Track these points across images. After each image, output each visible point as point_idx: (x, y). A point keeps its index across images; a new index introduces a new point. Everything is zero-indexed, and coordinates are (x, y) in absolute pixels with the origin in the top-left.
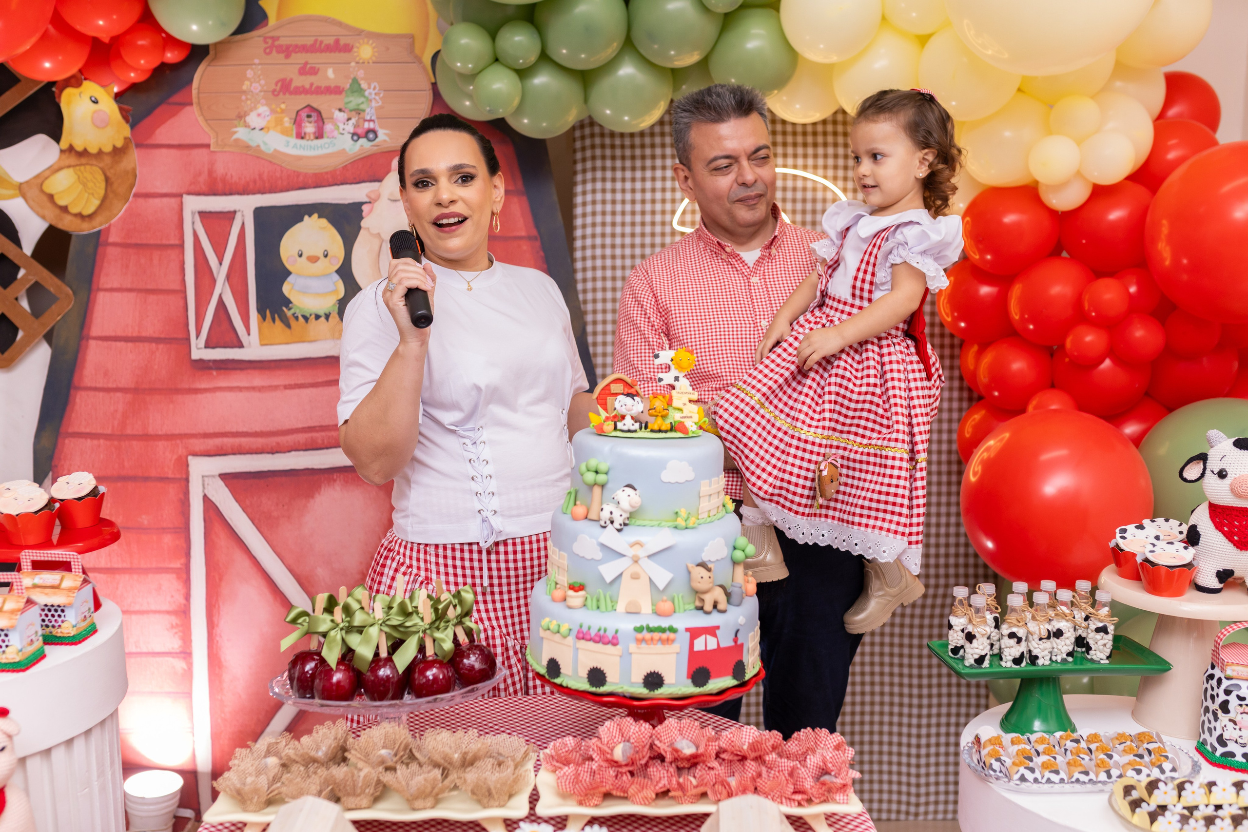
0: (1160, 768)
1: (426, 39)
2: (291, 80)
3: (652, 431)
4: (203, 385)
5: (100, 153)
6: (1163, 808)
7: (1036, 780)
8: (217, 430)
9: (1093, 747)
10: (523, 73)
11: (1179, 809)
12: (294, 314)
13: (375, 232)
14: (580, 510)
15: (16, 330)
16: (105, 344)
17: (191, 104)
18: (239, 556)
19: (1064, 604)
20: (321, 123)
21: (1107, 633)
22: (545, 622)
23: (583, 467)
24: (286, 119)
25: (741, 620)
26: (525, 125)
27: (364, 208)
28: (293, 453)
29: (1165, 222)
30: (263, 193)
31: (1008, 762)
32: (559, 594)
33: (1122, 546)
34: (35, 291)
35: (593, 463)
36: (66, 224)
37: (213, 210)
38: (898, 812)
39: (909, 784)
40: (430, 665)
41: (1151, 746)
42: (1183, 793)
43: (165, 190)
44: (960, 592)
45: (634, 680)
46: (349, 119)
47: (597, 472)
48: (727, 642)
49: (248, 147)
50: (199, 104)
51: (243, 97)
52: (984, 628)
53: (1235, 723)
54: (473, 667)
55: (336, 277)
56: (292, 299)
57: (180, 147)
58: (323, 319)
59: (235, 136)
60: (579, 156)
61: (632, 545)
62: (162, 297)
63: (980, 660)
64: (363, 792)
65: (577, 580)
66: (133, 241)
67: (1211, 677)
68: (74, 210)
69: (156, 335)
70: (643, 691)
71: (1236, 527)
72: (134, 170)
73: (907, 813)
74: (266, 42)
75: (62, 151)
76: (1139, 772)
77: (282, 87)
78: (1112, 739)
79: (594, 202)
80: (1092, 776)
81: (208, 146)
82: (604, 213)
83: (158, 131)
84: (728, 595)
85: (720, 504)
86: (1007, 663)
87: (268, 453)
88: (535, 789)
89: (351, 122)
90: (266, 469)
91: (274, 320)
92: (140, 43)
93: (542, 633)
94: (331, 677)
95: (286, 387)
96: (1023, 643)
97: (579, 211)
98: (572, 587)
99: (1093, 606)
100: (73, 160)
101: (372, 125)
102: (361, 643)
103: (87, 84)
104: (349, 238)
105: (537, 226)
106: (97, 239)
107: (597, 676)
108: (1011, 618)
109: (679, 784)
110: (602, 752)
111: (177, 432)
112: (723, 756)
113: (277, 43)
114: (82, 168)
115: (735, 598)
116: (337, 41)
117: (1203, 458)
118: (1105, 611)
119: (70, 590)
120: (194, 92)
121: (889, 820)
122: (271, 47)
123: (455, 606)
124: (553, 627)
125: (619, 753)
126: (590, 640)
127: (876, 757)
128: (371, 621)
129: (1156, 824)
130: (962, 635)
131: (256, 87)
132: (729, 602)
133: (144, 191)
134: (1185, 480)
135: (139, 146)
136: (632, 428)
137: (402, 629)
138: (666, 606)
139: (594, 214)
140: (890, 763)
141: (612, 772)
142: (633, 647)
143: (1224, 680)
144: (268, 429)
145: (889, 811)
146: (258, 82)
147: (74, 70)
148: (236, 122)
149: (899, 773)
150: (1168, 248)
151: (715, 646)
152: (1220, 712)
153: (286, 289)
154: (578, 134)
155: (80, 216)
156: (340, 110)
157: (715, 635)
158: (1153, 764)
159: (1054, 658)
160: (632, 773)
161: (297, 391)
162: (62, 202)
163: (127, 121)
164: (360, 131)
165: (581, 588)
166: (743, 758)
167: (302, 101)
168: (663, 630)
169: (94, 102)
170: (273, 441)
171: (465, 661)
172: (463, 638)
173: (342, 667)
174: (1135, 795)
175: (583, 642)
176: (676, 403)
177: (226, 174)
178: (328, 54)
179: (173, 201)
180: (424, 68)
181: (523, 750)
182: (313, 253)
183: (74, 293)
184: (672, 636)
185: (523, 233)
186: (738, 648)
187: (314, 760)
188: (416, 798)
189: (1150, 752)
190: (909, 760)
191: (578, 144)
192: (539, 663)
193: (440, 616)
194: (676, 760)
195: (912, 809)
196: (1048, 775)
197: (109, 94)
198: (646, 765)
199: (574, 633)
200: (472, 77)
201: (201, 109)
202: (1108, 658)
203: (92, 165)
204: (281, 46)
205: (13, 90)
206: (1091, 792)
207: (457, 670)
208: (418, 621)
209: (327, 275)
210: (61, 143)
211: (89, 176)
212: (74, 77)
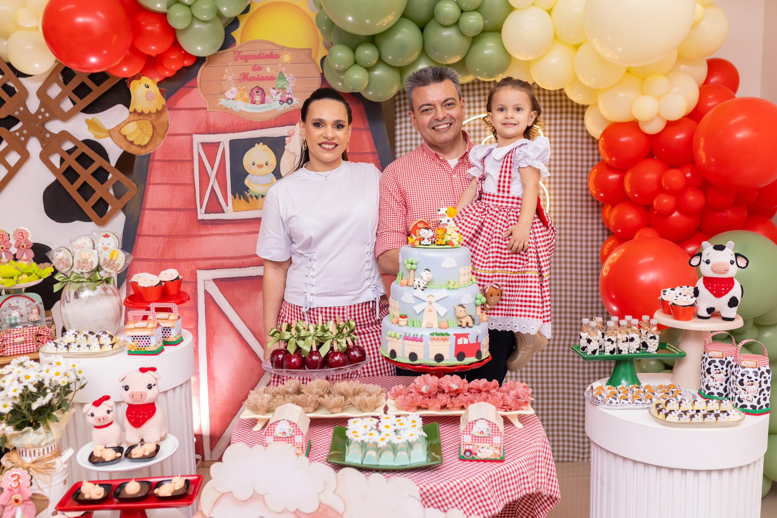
0: (676, 397)
1: (317, 51)
2: (248, 73)
3: (437, 245)
4: (204, 233)
5: (150, 113)
6: (671, 411)
7: (617, 403)
8: (211, 256)
9: (646, 390)
10: (369, 69)
11: (680, 412)
12: (250, 195)
13: (292, 151)
14: (405, 282)
15: (107, 205)
16: (154, 212)
17: (197, 87)
18: (223, 322)
19: (635, 325)
20: (263, 96)
21: (655, 339)
22: (389, 333)
23: (406, 262)
24: (246, 94)
25: (480, 331)
26: (370, 95)
27: (287, 139)
28: (251, 267)
29: (702, 139)
30: (234, 132)
31: (605, 396)
32: (395, 320)
33: (664, 299)
34: (117, 186)
35: (410, 260)
36: (133, 150)
37: (208, 142)
38: (573, 457)
39: (579, 442)
40: (336, 354)
41: (674, 390)
42: (681, 405)
43: (183, 132)
44: (585, 321)
45: (430, 358)
46: (278, 93)
47: (412, 264)
48: (473, 341)
49: (226, 108)
50: (201, 87)
51: (224, 83)
52: (597, 337)
53: (713, 378)
54: (355, 355)
55: (272, 175)
56: (249, 187)
57: (191, 109)
59: (219, 103)
60: (398, 109)
61: (428, 297)
62: (182, 187)
63: (594, 352)
64: (310, 405)
65: (404, 313)
66: (167, 159)
67: (704, 357)
68: (137, 143)
69: (180, 207)
70: (434, 363)
71: (715, 287)
72: (167, 122)
73: (578, 458)
74: (235, 54)
75: (130, 113)
76: (665, 399)
77: (243, 77)
78: (656, 388)
79: (406, 134)
80: (643, 401)
81: (206, 109)
82: (411, 139)
83: (179, 102)
84: (473, 320)
85: (470, 278)
86: (607, 354)
87: (238, 268)
88: (386, 406)
89: (279, 95)
90: (236, 276)
91: (240, 198)
92: (172, 57)
93: (388, 338)
94: (291, 360)
95: (247, 233)
96: (615, 344)
97: (398, 138)
98: (401, 317)
99: (649, 327)
100: (136, 117)
101: (290, 96)
102: (304, 344)
103: (143, 78)
104: (279, 154)
105: (376, 147)
106: (149, 158)
107: (413, 356)
108: (609, 332)
109: (451, 402)
110: (415, 388)
111: (191, 257)
112: (471, 391)
113: (240, 55)
114: (141, 121)
115: (476, 322)
116: (272, 53)
117: (700, 255)
118: (655, 328)
119: (173, 320)
120: (198, 81)
121: (568, 461)
122: (238, 56)
123: (346, 328)
124: (393, 335)
125: (424, 389)
126: (410, 340)
127: (560, 428)
128: (308, 334)
129: (667, 417)
130: (586, 341)
131: (230, 78)
132: (473, 323)
133: (172, 132)
134: (692, 265)
135: (170, 109)
136: (428, 244)
137: (322, 338)
138: (445, 324)
139: (406, 140)
140: (568, 431)
141: (421, 397)
142: (429, 342)
143: (708, 359)
144: (238, 255)
145: (568, 457)
146: (231, 75)
147: (138, 72)
148: (220, 96)
149: (573, 436)
150: (704, 153)
151: (467, 343)
152: (706, 373)
153: (247, 182)
154: (397, 98)
155: (140, 146)
156: (274, 88)
157: (467, 338)
158: (672, 396)
159: (630, 352)
160: (430, 398)
161: (252, 235)
162: (130, 139)
163: (164, 97)
164: (284, 99)
165: (405, 317)
166: (480, 391)
167: (254, 84)
168: (443, 335)
169: (147, 87)
170: (240, 261)
171: (352, 353)
172: (350, 343)
173: (296, 355)
174: (661, 407)
175: (407, 341)
176: (448, 232)
177: (215, 123)
178: (267, 59)
179: (188, 138)
180: (317, 65)
181: (380, 390)
182: (260, 163)
183: (137, 186)
184: (447, 337)
185: (369, 151)
186: (478, 344)
187: (287, 393)
188: (334, 408)
189: (673, 392)
190: (578, 429)
191: (397, 103)
192: (386, 353)
193: (340, 331)
194: (450, 392)
195: (581, 456)
196: (622, 401)
197: (154, 83)
198: (436, 394)
199: (403, 337)
200: (344, 72)
201: (202, 89)
202: (656, 351)
203: (146, 120)
204: (242, 56)
205: (106, 82)
206: (643, 409)
207: (348, 357)
208: (330, 334)
209: (267, 175)
210: (130, 108)
211: (144, 125)
212: (137, 75)
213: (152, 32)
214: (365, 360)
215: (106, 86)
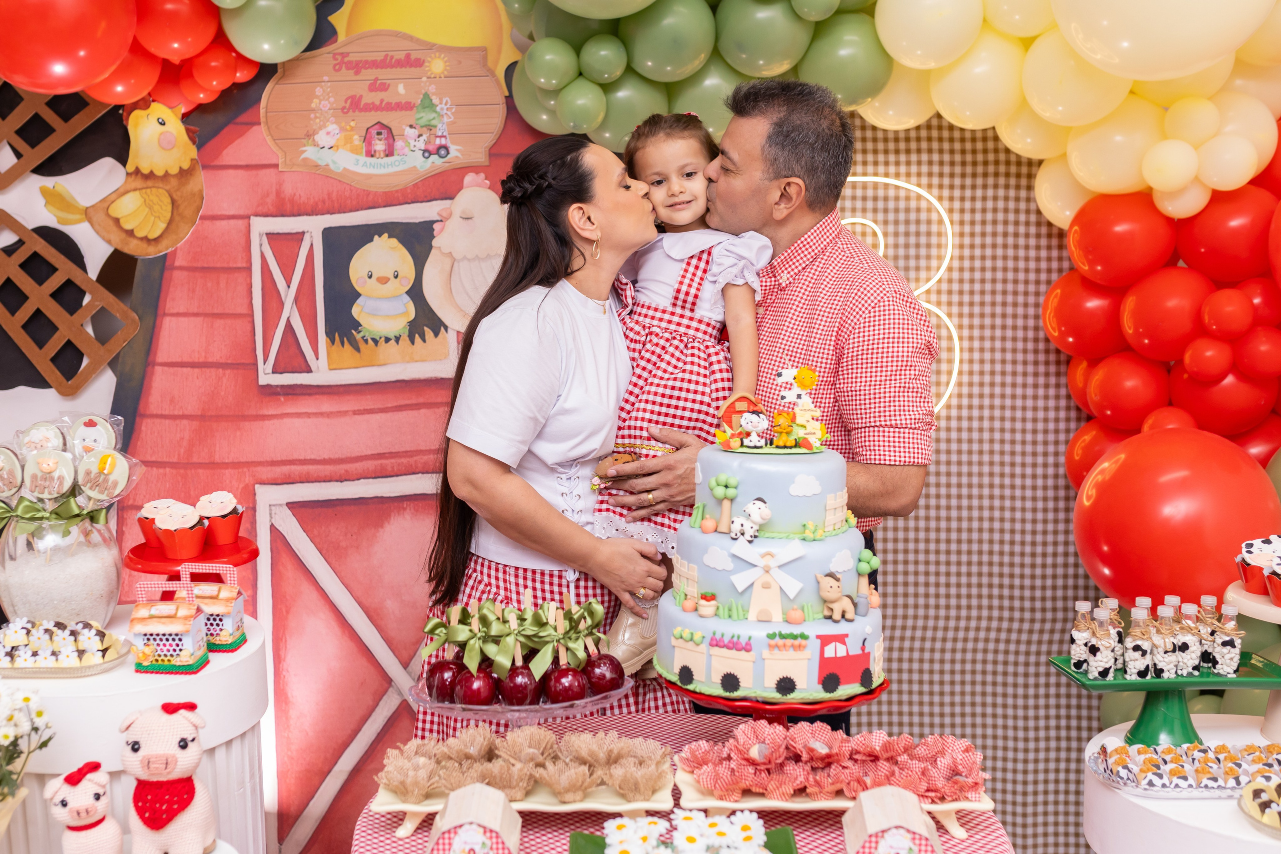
1: (498, 52)
2: (361, 97)
3: (778, 447)
4: (271, 412)
5: (167, 175)
7: (1164, 786)
8: (284, 458)
9: (1220, 757)
10: (608, 88)
12: (363, 337)
13: (446, 251)
14: (710, 524)
15: (80, 356)
16: (172, 370)
17: (259, 124)
18: (306, 588)
19: (1188, 617)
20: (391, 141)
21: (1233, 646)
22: (677, 631)
23: (712, 483)
24: (356, 137)
25: (868, 629)
27: (436, 226)
28: (362, 481)
30: (331, 212)
31: (1135, 769)
32: (689, 604)
33: (1249, 561)
34: (100, 318)
35: (722, 478)
36: (132, 248)
37: (281, 231)
40: (564, 673)
41: (1279, 757)
43: (232, 212)
44: (1083, 606)
45: (766, 684)
46: (420, 136)
47: (726, 487)
48: (855, 650)
49: (317, 166)
50: (267, 123)
51: (312, 116)
52: (1108, 642)
54: (604, 676)
55: (407, 299)
56: (361, 322)
57: (247, 167)
58: (393, 342)
59: (303, 156)
61: (763, 556)
62: (229, 321)
63: (1104, 673)
64: (517, 784)
65: (709, 590)
66: (199, 265)
68: (140, 234)
69: (223, 361)
70: (775, 696)
72: (201, 191)
74: (335, 58)
75: (128, 174)
76: (1266, 777)
77: (351, 104)
78: (1240, 750)
80: (1221, 782)
81: (276, 166)
83: (224, 152)
85: (846, 518)
86: (1132, 677)
87: (337, 481)
88: (675, 784)
89: (422, 139)
90: (334, 497)
91: (343, 344)
92: (213, 64)
93: (673, 642)
94: (472, 684)
95: (354, 410)
96: (1148, 656)
98: (703, 597)
100: (139, 183)
101: (443, 142)
102: (498, 652)
103: (154, 105)
104: (420, 256)
106: (163, 263)
107: (730, 681)
108: (1136, 631)
109: (815, 781)
110: (738, 749)
111: (244, 459)
112: (856, 757)
113: (346, 60)
114: (148, 190)
116: (408, 56)
118: (1232, 624)
119: (228, 600)
120: (262, 111)
122: (342, 63)
124: (686, 635)
125: (755, 753)
126: (724, 646)
128: (506, 631)
130: (1085, 648)
131: (325, 105)
133: (210, 213)
135: (205, 167)
136: (758, 444)
137: (536, 639)
138: (797, 615)
141: (751, 769)
142: (766, 653)
144: (337, 456)
146: (328, 100)
147: (144, 93)
148: (305, 141)
151: (844, 654)
153: (356, 311)
155: (146, 239)
156: (411, 126)
157: (845, 644)
159: (1180, 672)
160: (769, 771)
161: (366, 416)
162: (128, 226)
163: (194, 143)
164: (431, 148)
165: (713, 597)
166: (875, 758)
167: (372, 118)
168: (795, 637)
169: (161, 124)
170: (341, 468)
171: (597, 671)
172: (592, 649)
173: (481, 674)
174: (1264, 797)
175: (716, 648)
177: (295, 195)
178: (398, 69)
179: (240, 223)
180: (497, 81)
181: (659, 752)
182: (382, 274)
183: (140, 319)
184: (803, 642)
186: (866, 656)
187: (468, 757)
188: (568, 791)
189: (1278, 761)
192: (670, 672)
193: (574, 625)
194: (811, 759)
196: (1176, 780)
197: (176, 115)
198: (782, 765)
199: (707, 640)
200: (556, 93)
201: (269, 129)
202: (1235, 672)
203: (158, 188)
204: (350, 62)
205: (82, 113)
206: (1220, 798)
207: (589, 679)
208: (552, 632)
209: (397, 297)
210: (127, 166)
211: (155, 199)
212: (143, 99)
213: (173, 14)
214: (622, 684)
215: (81, 122)
